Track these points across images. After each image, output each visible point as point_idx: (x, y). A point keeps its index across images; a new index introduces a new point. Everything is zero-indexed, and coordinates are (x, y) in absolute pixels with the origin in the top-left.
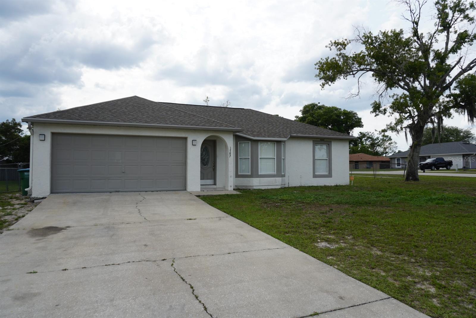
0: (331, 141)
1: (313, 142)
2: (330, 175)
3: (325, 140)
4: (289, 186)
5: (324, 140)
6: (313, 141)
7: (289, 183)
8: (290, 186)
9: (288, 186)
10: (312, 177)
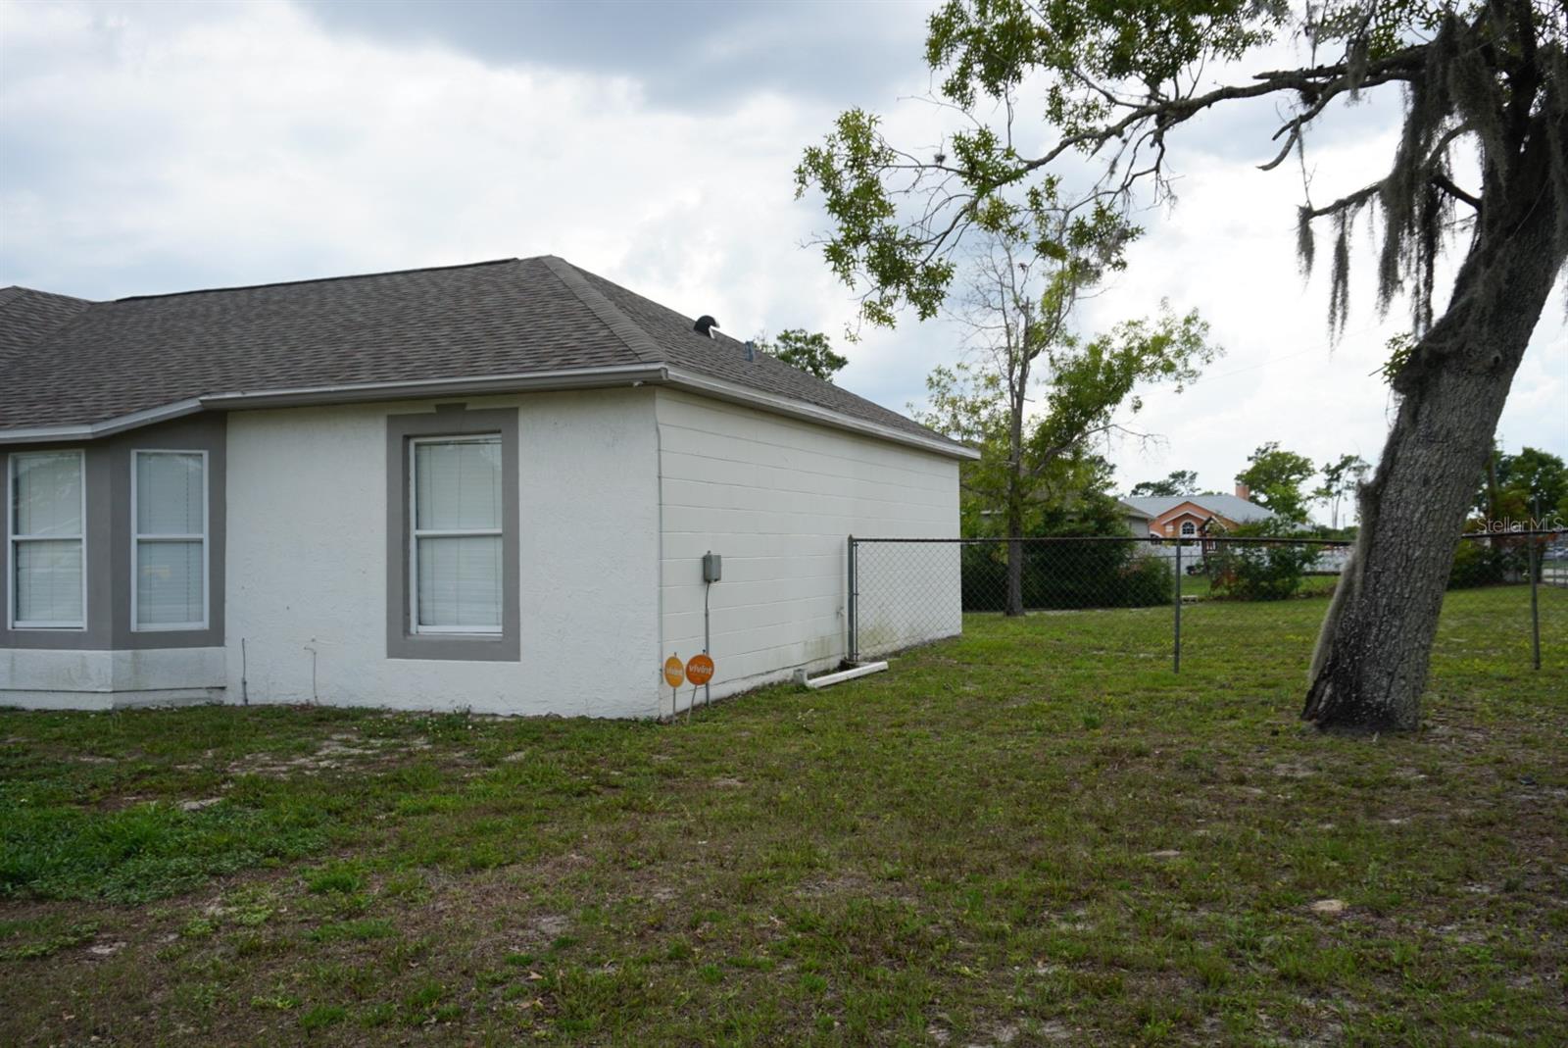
0: (516, 410)
1: (389, 426)
2: (506, 647)
3: (469, 408)
4: (246, 701)
5: (464, 405)
6: (392, 420)
7: (245, 683)
8: (254, 700)
9: (240, 702)
10: (385, 656)
